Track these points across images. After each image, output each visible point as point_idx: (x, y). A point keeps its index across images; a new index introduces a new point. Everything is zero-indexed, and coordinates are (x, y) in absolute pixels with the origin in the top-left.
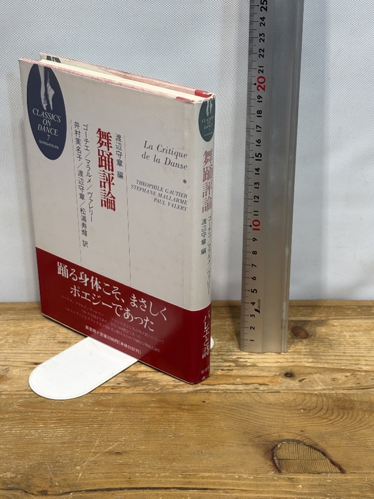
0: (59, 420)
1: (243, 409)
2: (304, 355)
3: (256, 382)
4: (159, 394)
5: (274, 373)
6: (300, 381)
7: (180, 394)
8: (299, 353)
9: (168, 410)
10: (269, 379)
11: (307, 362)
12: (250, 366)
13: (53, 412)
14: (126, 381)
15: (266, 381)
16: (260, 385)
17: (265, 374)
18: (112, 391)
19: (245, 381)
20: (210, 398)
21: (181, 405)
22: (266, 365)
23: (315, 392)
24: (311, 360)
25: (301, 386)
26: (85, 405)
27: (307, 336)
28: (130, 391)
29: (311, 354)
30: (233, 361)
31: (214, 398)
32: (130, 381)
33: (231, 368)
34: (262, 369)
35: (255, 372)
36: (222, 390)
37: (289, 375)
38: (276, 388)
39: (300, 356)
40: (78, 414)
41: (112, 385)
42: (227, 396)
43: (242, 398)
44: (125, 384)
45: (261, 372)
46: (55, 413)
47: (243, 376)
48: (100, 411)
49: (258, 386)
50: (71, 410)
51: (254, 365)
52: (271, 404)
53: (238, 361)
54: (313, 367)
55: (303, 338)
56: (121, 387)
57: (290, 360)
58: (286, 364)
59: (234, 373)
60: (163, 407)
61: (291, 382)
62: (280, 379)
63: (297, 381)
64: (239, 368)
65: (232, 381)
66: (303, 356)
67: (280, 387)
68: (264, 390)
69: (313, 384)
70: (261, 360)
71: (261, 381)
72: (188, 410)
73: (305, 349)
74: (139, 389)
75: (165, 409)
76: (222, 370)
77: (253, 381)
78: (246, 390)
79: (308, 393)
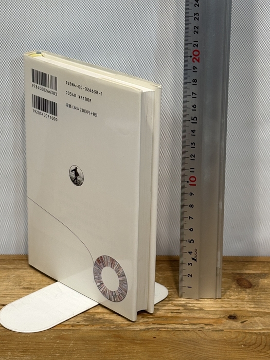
0: (25, 350)
1: (190, 344)
2: (248, 301)
3: (202, 322)
4: (114, 331)
5: (219, 316)
6: (242, 322)
7: (134, 331)
8: (243, 300)
9: (122, 343)
10: (214, 321)
11: (249, 307)
12: (197, 310)
13: (19, 344)
14: (85, 320)
15: (211, 321)
16: (206, 325)
17: (210, 316)
18: (71, 328)
19: (192, 322)
20: (160, 334)
21: (134, 339)
22: (212, 309)
23: (255, 332)
25: (243, 327)
26: (48, 339)
27: (250, 286)
28: (89, 328)
29: (253, 301)
30: (182, 306)
31: (164, 335)
32: (88, 320)
33: (180, 311)
34: (208, 312)
35: (202, 315)
36: (171, 328)
37: (232, 317)
38: (220, 328)
39: (243, 303)
40: (42, 345)
41: (72, 323)
42: (176, 334)
43: (189, 335)
44: (84, 323)
45: (207, 315)
46: (22, 344)
47: (191, 318)
48: (61, 343)
49: (204, 326)
50: (36, 342)
51: (201, 309)
52: (215, 340)
53: (187, 306)
54: (255, 312)
55: (247, 288)
56: (80, 325)
57: (234, 306)
58: (230, 309)
59: (183, 315)
61: (234, 323)
62: (224, 321)
63: (239, 322)
64: (187, 311)
65: (180, 322)
66: (245, 303)
67: (224, 327)
68: (209, 329)
69: (253, 325)
70: (207, 305)
71: (206, 322)
72: (140, 344)
73: (249, 297)
74: (97, 327)
75: (119, 343)
76: (172, 313)
77: (200, 322)
78: (193, 329)
79: (248, 332)
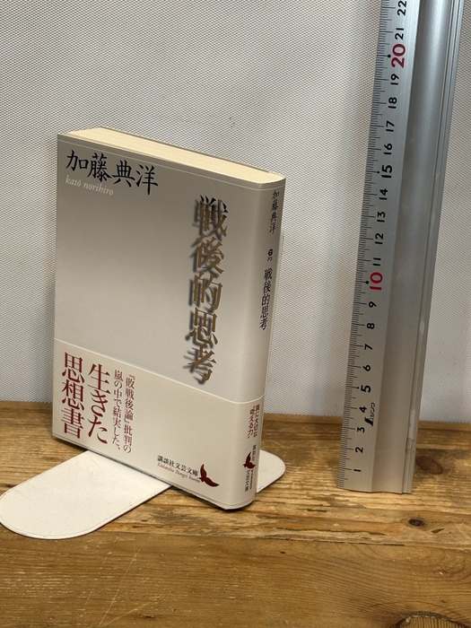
0: (51, 566)
1: (346, 566)
2: (439, 497)
3: (364, 529)
4: (209, 538)
5: (392, 519)
6: (435, 532)
7: (245, 539)
8: (430, 494)
9: (226, 561)
10: (385, 527)
11: (443, 506)
12: (353, 507)
13: (39, 555)
14: (156, 517)
15: (380, 529)
16: (372, 533)
17: (378, 520)
18: (133, 530)
19: (346, 528)
20: (292, 547)
21: (246, 555)
22: (379, 507)
23: (460, 549)
24: (450, 504)
25: (436, 539)
26: (92, 548)
27: (441, 471)
28: (163, 532)
29: (449, 495)
30: (326, 499)
31: (298, 548)
32: (162, 518)
33: (323, 509)
34: (373, 512)
35: (362, 516)
36: (311, 538)
37: (417, 522)
38: (398, 539)
39: (431, 498)
40: (81, 559)
41: (134, 521)
42: (320, 547)
43: (343, 550)
44: (154, 522)
45: (372, 516)
46: (44, 556)
47: (344, 520)
48: (116, 557)
49: (369, 536)
50: (70, 553)
51: (359, 507)
52: (390, 561)
53: (334, 499)
54: (454, 515)
55: (434, 474)
56: (148, 526)
57: (416, 503)
58: (411, 508)
59: (329, 515)
60: (218, 557)
61: (420, 532)
62: (403, 527)
63: (429, 532)
64: (336, 509)
65: (326, 527)
66: (436, 499)
67: (403, 538)
68: (378, 542)
69: (455, 537)
70: (370, 500)
71: (373, 529)
72: (257, 563)
73: (439, 488)
74: (179, 531)
75: (220, 560)
76: (309, 510)
77: (360, 528)
78: (350, 539)
79: (449, 550)
